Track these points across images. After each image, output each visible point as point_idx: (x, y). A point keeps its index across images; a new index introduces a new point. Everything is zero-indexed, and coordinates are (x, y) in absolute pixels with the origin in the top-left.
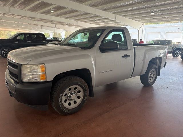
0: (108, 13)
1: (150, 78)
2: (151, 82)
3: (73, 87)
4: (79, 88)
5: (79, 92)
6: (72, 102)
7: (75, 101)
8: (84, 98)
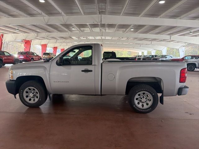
1: (140, 103)
2: (143, 108)
3: (32, 88)
4: (36, 90)
5: (37, 93)
6: (32, 99)
7: (34, 99)
8: (39, 99)
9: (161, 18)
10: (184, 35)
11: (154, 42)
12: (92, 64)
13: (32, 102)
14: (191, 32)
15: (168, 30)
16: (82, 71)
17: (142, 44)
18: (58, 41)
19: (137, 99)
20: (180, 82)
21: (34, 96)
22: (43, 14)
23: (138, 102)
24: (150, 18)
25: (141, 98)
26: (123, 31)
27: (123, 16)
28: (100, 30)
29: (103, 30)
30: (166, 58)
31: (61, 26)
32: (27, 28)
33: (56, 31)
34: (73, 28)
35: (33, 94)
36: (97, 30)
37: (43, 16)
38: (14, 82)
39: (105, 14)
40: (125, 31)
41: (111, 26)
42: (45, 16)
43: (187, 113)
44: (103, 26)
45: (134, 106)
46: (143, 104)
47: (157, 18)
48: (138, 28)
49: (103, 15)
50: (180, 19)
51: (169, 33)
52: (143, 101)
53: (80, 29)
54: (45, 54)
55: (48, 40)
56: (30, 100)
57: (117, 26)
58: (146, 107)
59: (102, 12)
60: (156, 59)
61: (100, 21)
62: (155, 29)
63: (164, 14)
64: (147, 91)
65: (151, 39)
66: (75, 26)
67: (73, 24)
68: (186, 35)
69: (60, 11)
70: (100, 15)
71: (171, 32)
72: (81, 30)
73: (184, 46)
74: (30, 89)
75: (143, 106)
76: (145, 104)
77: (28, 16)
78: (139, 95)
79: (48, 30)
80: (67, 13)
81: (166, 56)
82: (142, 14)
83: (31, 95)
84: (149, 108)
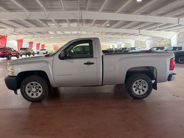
0: (166, 17)
1: (137, 90)
2: (140, 94)
3: (34, 83)
4: (39, 85)
5: (40, 87)
6: (35, 94)
7: (37, 94)
8: (43, 93)
9: (134, 14)
10: (150, 29)
11: (124, 36)
12: (93, 57)
13: (35, 96)
14: (157, 27)
15: (138, 25)
16: (85, 64)
17: (114, 38)
18: (35, 36)
19: (134, 87)
20: (170, 70)
21: (37, 91)
22: (24, 9)
23: (135, 89)
24: (125, 14)
25: (138, 86)
26: (98, 26)
27: (102, 12)
28: (78, 25)
29: (81, 26)
30: (135, 50)
31: (40, 21)
32: (4, 24)
33: (34, 26)
34: (53, 23)
35: (36, 89)
36: (75, 25)
37: (24, 11)
38: (15, 78)
39: (85, 10)
40: (100, 26)
41: (88, 21)
42: (26, 12)
43: (174, 95)
44: (81, 21)
45: (133, 93)
46: (140, 90)
47: (130, 15)
48: (113, 23)
49: (83, 11)
50: (150, 15)
51: (138, 28)
52: (140, 88)
53: (58, 24)
54: (21, 49)
55: (24, 36)
56: (33, 95)
57: (94, 21)
58: (142, 93)
59: (82, 8)
60: (127, 51)
61: (80, 16)
62: (127, 24)
63: (137, 11)
64: (143, 79)
65: (122, 34)
66: (54, 21)
67: (53, 19)
68: (152, 29)
69: (42, 6)
70: (80, 11)
71: (140, 27)
72: (59, 26)
73: (149, 39)
74: (32, 84)
75: (140, 92)
76: (141, 91)
77: (7, 11)
78: (136, 83)
79: (26, 25)
80: (48, 9)
81: (135, 48)
82: (118, 11)
83: (34, 90)
84: (145, 94)
